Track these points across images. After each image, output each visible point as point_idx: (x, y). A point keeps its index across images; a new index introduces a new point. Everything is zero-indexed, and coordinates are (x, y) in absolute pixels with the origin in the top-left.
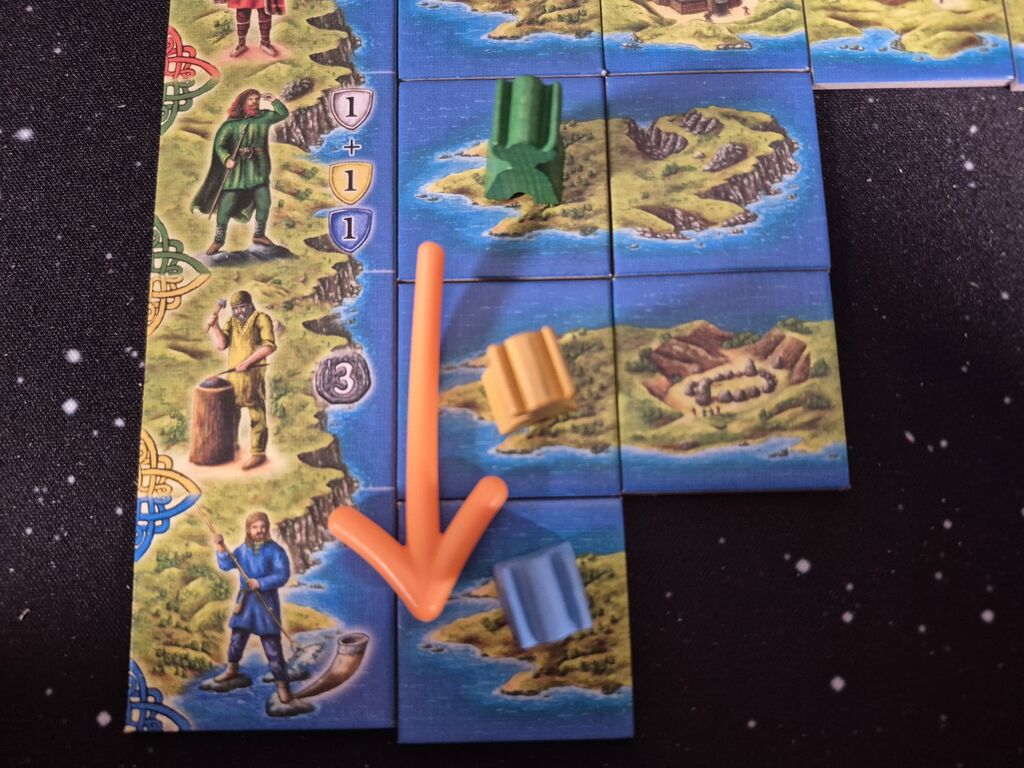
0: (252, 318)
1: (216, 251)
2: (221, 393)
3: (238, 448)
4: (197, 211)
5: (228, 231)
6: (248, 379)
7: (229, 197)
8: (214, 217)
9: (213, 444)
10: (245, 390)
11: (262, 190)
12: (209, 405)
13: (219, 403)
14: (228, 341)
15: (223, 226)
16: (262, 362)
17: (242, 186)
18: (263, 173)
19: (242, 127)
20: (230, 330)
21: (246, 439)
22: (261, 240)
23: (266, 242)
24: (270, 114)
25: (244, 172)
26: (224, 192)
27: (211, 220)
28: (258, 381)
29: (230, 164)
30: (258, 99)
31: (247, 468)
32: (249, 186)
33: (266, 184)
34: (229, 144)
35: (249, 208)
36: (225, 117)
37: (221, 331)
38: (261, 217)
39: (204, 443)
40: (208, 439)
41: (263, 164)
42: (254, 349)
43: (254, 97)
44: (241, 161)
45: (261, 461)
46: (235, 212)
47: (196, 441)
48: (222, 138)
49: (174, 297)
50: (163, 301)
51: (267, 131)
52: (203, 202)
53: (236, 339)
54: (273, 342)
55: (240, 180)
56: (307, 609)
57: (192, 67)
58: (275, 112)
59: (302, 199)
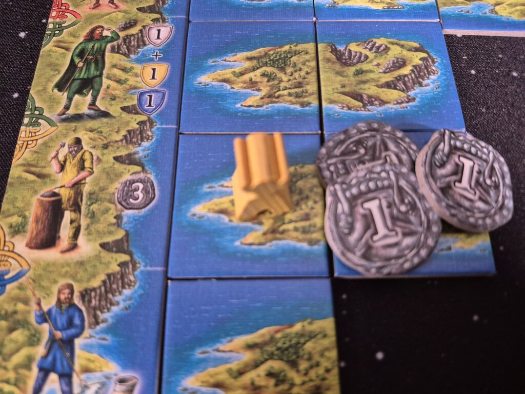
0: (80, 154)
1: (64, 114)
2: (53, 201)
3: (59, 237)
4: (56, 90)
5: (73, 102)
6: (72, 192)
7: (77, 83)
8: (66, 94)
9: (43, 235)
10: (69, 200)
11: (98, 79)
12: (44, 208)
13: (51, 208)
14: (62, 168)
15: (70, 99)
16: (83, 182)
17: (85, 77)
18: (100, 70)
19: (91, 45)
20: (65, 161)
21: (65, 231)
22: (93, 107)
23: (96, 108)
24: (109, 38)
25: (88, 69)
26: (74, 80)
27: (63, 96)
28: (78, 194)
29: (81, 65)
30: (103, 30)
31: (63, 252)
32: (90, 77)
33: (101, 75)
34: (81, 54)
35: (88, 89)
36: (81, 39)
37: (59, 162)
38: (95, 94)
39: (37, 234)
40: (40, 231)
41: (100, 65)
42: (79, 173)
43: (100, 29)
44: (87, 63)
45: (74, 247)
46: (79, 91)
47: (32, 232)
48: (78, 51)
49: (33, 141)
50: (26, 143)
51: (105, 47)
52: (60, 86)
53: (68, 166)
54: (92, 169)
55: (85, 74)
56: (94, 356)
57: (66, 14)
58: (112, 37)
59: (122, 84)
